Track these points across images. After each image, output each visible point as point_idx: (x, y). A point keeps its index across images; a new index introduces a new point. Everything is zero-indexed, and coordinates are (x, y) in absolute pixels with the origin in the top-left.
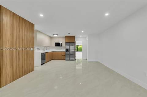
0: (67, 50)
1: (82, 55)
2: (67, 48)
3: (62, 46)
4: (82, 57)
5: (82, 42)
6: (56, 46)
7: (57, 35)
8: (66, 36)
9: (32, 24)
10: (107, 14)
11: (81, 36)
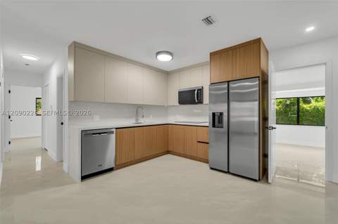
7: (171, 54)
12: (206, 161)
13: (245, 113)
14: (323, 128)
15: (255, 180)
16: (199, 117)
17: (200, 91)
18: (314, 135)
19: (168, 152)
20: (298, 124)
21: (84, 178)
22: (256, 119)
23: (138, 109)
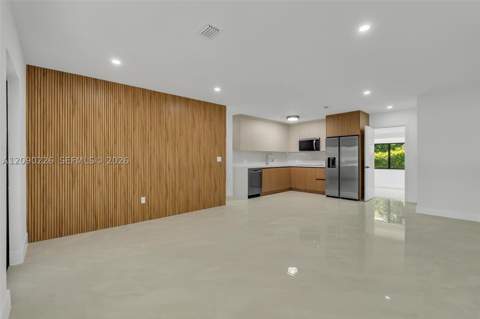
0: (331, 162)
1: (403, 186)
2: (332, 156)
3: (318, 149)
4: (403, 192)
5: (402, 130)
6: (301, 149)
7: (298, 117)
8: (328, 117)
9: (221, 106)
10: (364, 28)
11: (390, 107)
12: (323, 193)
13: (349, 157)
14: (403, 171)
15: (355, 200)
16: (316, 161)
17: (318, 141)
18: (398, 175)
19: (291, 189)
20: (389, 168)
21: (250, 197)
22: (357, 165)
23: (267, 155)
